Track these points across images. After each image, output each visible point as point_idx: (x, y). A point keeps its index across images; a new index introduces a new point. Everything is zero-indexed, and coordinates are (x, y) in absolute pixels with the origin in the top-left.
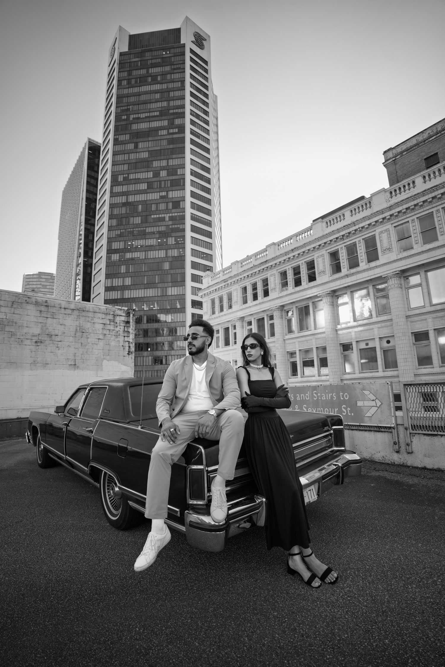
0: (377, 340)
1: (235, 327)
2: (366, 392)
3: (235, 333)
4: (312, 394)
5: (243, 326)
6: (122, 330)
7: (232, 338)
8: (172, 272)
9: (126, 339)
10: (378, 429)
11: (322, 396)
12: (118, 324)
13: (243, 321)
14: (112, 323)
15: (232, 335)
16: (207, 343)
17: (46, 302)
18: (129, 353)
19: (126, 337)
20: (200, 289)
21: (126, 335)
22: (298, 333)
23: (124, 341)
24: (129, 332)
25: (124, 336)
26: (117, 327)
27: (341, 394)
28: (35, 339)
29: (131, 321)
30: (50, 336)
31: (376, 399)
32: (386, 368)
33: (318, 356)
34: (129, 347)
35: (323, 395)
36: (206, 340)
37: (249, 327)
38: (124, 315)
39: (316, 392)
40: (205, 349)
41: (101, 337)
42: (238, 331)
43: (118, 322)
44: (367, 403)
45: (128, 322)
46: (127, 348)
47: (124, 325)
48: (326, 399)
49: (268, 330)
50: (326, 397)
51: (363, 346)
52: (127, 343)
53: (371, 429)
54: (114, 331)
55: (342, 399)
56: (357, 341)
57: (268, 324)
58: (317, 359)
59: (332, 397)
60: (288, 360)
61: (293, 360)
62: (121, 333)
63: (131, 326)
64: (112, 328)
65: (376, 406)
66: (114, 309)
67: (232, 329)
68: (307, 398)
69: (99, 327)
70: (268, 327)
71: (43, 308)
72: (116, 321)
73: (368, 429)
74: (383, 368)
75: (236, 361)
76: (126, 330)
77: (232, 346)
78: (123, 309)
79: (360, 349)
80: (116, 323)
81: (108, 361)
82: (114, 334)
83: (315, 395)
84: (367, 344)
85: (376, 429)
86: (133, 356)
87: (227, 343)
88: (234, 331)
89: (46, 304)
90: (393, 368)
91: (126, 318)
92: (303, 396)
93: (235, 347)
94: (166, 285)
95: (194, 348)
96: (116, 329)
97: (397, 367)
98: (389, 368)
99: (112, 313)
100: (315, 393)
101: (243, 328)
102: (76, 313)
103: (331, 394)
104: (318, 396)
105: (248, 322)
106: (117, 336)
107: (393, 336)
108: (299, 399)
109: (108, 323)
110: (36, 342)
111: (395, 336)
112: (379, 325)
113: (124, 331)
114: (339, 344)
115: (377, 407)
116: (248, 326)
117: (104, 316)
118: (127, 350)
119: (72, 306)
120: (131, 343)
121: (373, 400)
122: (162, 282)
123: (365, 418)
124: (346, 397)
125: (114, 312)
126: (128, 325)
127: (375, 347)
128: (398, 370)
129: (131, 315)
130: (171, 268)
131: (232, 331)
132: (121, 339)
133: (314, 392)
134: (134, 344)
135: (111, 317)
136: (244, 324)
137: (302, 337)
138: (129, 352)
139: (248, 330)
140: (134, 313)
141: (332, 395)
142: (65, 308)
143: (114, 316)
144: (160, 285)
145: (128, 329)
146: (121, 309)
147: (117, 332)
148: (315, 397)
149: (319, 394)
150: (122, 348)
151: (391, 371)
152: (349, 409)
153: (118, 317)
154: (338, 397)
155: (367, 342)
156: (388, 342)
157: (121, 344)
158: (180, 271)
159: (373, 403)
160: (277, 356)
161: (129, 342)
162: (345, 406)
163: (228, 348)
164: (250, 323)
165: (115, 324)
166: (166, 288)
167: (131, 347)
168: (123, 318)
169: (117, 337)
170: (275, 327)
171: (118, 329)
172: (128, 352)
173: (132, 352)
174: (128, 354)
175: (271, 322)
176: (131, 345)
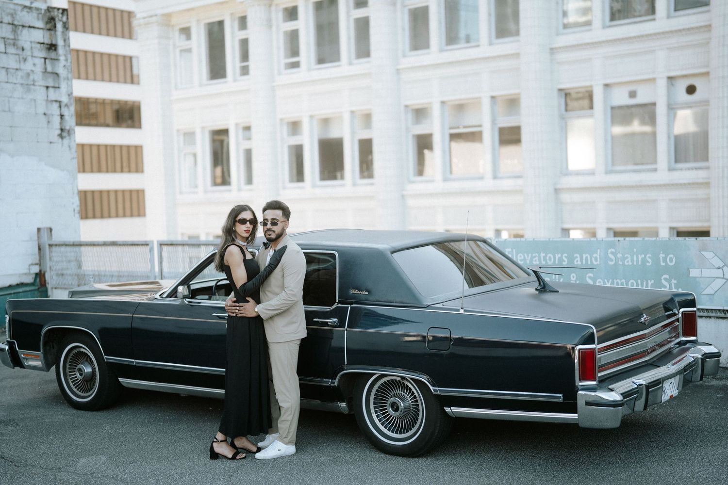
0: (662, 83)
1: (243, 22)
2: (708, 255)
3: (244, 43)
4: (606, 253)
5: (269, 20)
6: (39, 69)
7: (234, 57)
9: (53, 95)
10: (723, 315)
11: (624, 259)
12: (27, 53)
13: (270, 6)
14: (11, 50)
15: (233, 47)
18: (63, 133)
19: (51, 90)
21: (50, 82)
22: (441, 50)
23: (49, 101)
24: (57, 74)
25: (47, 87)
26: (25, 60)
27: (662, 256)
29: (60, 43)
31: (725, 265)
32: (676, 161)
33: (494, 122)
34: (62, 116)
35: (627, 258)
37: (291, 26)
38: (40, 24)
39: (613, 250)
42: (255, 34)
43: (27, 46)
44: (707, 273)
45: (52, 47)
46: (57, 119)
47: (43, 54)
48: (633, 264)
49: (349, 38)
50: (632, 260)
51: (621, 98)
52: (56, 105)
53: (711, 314)
54: (20, 73)
55: (663, 264)
56: (606, 86)
57: (348, 20)
58: (493, 129)
59: (644, 261)
60: (408, 129)
61: (421, 130)
62: (38, 76)
63: (62, 58)
64: (12, 63)
65: (723, 278)
66: (12, 6)
67: (232, 27)
68: (596, 260)
70: (348, 28)
72: (21, 43)
73: (706, 314)
74: (669, 162)
75: (248, 128)
76: (49, 69)
77: (235, 80)
78: (37, 9)
79: (612, 108)
80: (23, 49)
81: (12, 156)
82: (20, 81)
83: (611, 256)
84: (633, 94)
85: (719, 314)
87: (217, 70)
88: (242, 35)
90: (695, 161)
91: (47, 33)
92: (587, 258)
93: (244, 82)
96: (23, 66)
97: (706, 158)
98: (686, 161)
99: (7, 19)
100: (612, 253)
101: (270, 26)
103: (643, 256)
104: (617, 259)
105: (286, 10)
106: (28, 87)
107: (707, 74)
108: (579, 263)
109: (2, 47)
111: (712, 76)
112: (674, 41)
113: (45, 71)
114: (556, 93)
115: (725, 279)
116: (285, 21)
118: (58, 127)
120: (66, 105)
121: (719, 268)
123: (702, 297)
124: (671, 261)
125: (12, 15)
126: (53, 55)
127: (654, 104)
128: (708, 168)
129: (59, 26)
131: (233, 33)
132: (40, 94)
133: (610, 251)
134: (72, 109)
136: (273, 15)
137: (451, 63)
138: (62, 130)
139: (285, 33)
140: (64, 19)
141: (645, 256)
143: (15, 27)
145: (53, 66)
146: (30, 8)
147: (28, 75)
148: (612, 260)
149: (619, 255)
150: (44, 120)
151: (689, 169)
152: (674, 282)
153: (25, 31)
154: (656, 261)
155: (632, 88)
156: (691, 90)
157: (41, 110)
159: (719, 273)
160: (375, 119)
161: (60, 102)
162: (667, 277)
163: (218, 86)
164: (292, 13)
165: (20, 52)
167: (67, 118)
168: (39, 36)
169: (29, 90)
170: (372, 31)
171: (28, 66)
172: (59, 132)
173: (69, 131)
174: (61, 136)
175: (361, 13)
176: (66, 112)
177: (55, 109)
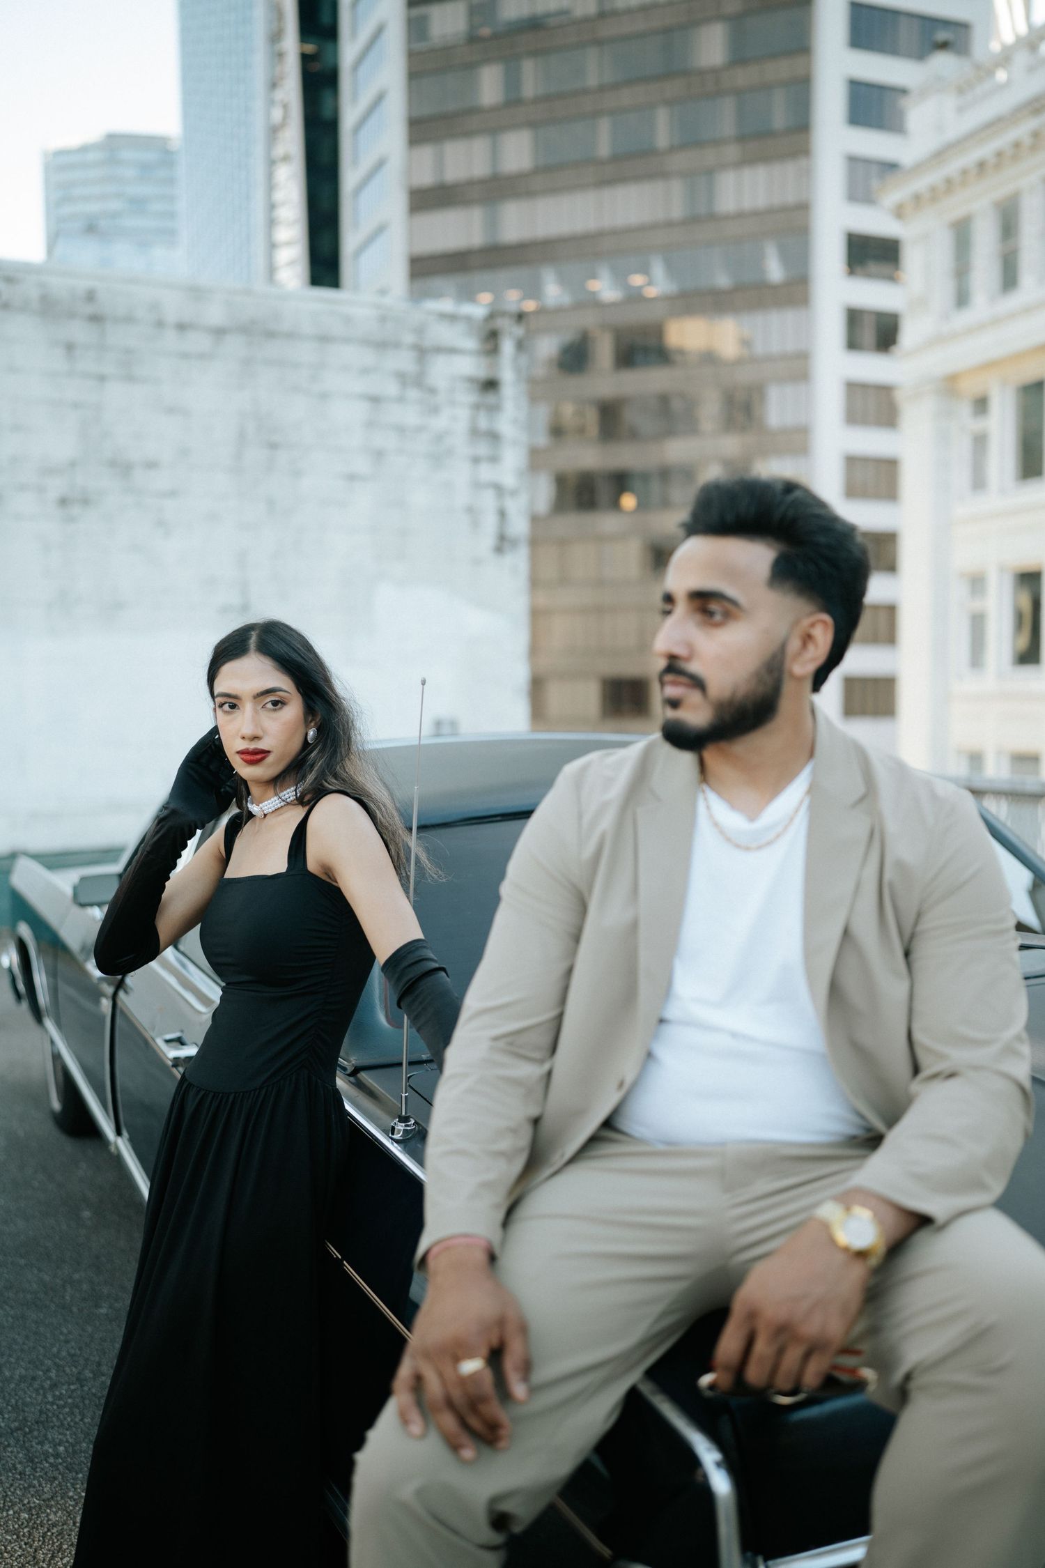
6: (462, 425)
8: (743, 77)
9: (486, 473)
12: (442, 397)
14: (413, 394)
16: (804, 666)
17: (91, 296)
18: (503, 543)
19: (483, 464)
20: (889, 167)
21: (483, 449)
23: (477, 485)
24: (498, 436)
25: (476, 460)
26: (436, 410)
28: (57, 487)
29: (507, 375)
30: (122, 468)
34: (502, 514)
36: (795, 644)
38: (471, 343)
40: (786, 705)
41: (361, 465)
43: (442, 385)
45: (490, 385)
46: (490, 522)
47: (472, 399)
52: (491, 494)
54: (424, 435)
62: (459, 440)
63: (509, 405)
64: (410, 415)
69: (349, 413)
71: (79, 332)
72: (431, 381)
76: (482, 425)
78: (466, 316)
80: (434, 391)
81: (400, 587)
82: (424, 448)
86: (519, 560)
89: (89, 309)
91: (483, 361)
94: (709, 156)
95: (694, 697)
96: (431, 422)
99: (409, 338)
102: (234, 346)
106: (439, 458)
109: (392, 389)
110: (63, 502)
113: (475, 433)
117: (368, 357)
118: (493, 531)
119: (215, 314)
120: (513, 493)
122: (690, 141)
125: (419, 331)
126: (490, 398)
129: (507, 346)
130: (738, 59)
132: (460, 473)
135: (404, 361)
138: (501, 539)
140: (520, 332)
142: (182, 327)
143: (422, 353)
144: (680, 161)
145: (490, 420)
146: (453, 316)
147: (441, 437)
150: (466, 519)
153: (440, 359)
157: (460, 501)
158: (781, 69)
161: (500, 487)
165: (427, 397)
166: (710, 172)
167: (512, 516)
168: (466, 365)
169: (439, 465)
171: (440, 423)
172: (495, 542)
173: (515, 542)
174: (498, 550)
176: (510, 506)
177: (488, 501)
